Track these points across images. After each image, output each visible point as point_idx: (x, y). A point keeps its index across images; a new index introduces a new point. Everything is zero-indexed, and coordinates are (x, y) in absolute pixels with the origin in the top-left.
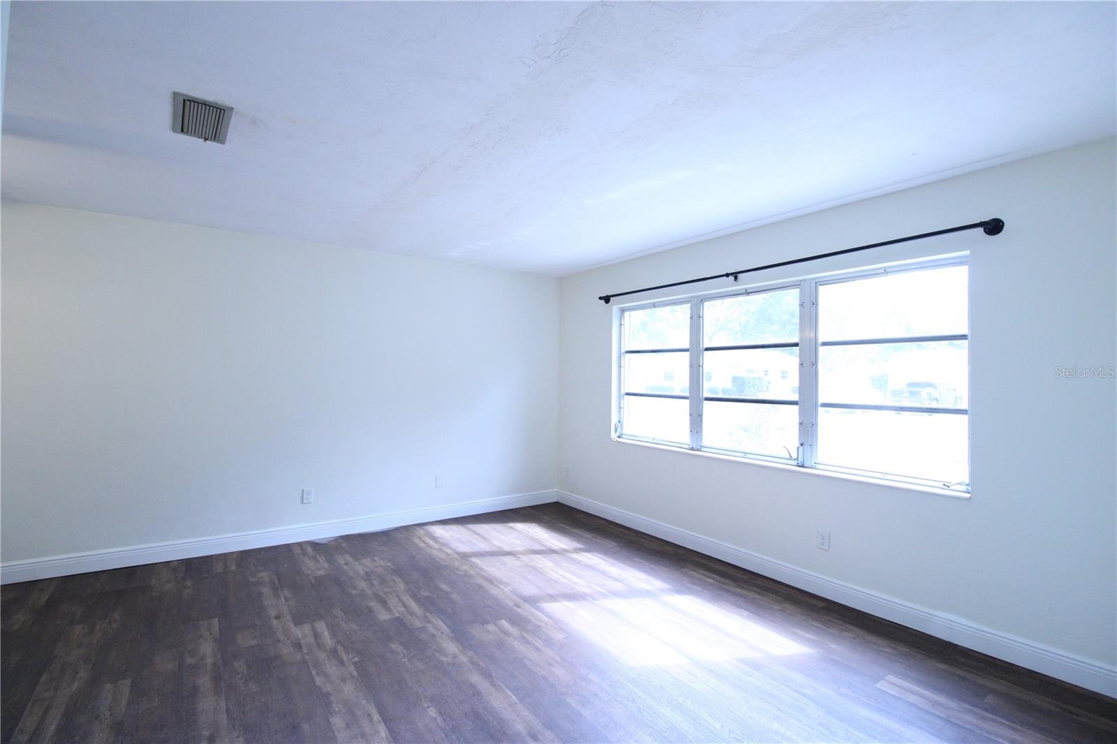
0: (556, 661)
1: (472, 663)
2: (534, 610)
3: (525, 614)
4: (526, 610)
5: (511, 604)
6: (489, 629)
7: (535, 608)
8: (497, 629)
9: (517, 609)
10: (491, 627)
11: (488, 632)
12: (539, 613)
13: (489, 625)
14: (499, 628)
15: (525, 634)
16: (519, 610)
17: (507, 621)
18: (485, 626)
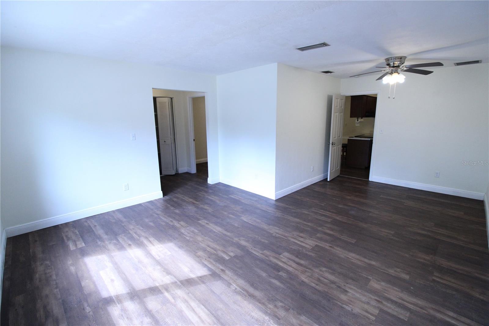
0: (201, 242)
1: (232, 238)
2: (213, 268)
3: (218, 265)
4: (217, 268)
5: (227, 272)
6: (233, 253)
7: (212, 270)
8: (229, 253)
9: (223, 268)
10: (232, 254)
11: (232, 252)
12: (210, 266)
13: (233, 256)
14: (228, 254)
15: (215, 252)
16: (221, 267)
17: (226, 259)
18: (235, 255)
